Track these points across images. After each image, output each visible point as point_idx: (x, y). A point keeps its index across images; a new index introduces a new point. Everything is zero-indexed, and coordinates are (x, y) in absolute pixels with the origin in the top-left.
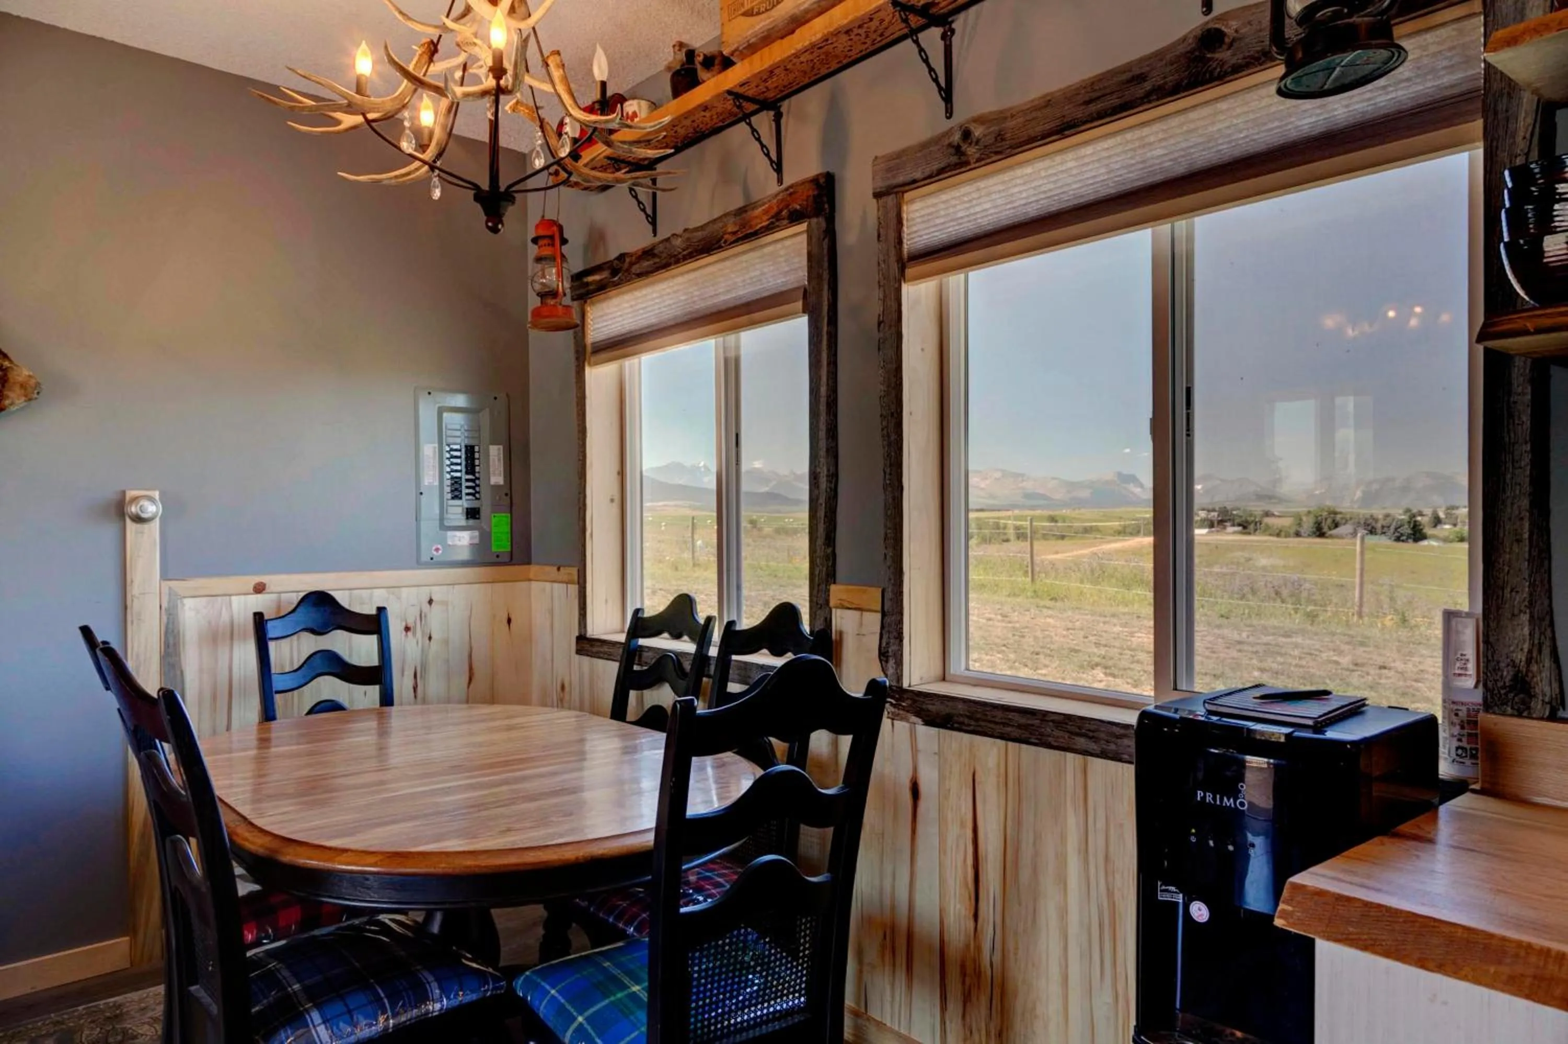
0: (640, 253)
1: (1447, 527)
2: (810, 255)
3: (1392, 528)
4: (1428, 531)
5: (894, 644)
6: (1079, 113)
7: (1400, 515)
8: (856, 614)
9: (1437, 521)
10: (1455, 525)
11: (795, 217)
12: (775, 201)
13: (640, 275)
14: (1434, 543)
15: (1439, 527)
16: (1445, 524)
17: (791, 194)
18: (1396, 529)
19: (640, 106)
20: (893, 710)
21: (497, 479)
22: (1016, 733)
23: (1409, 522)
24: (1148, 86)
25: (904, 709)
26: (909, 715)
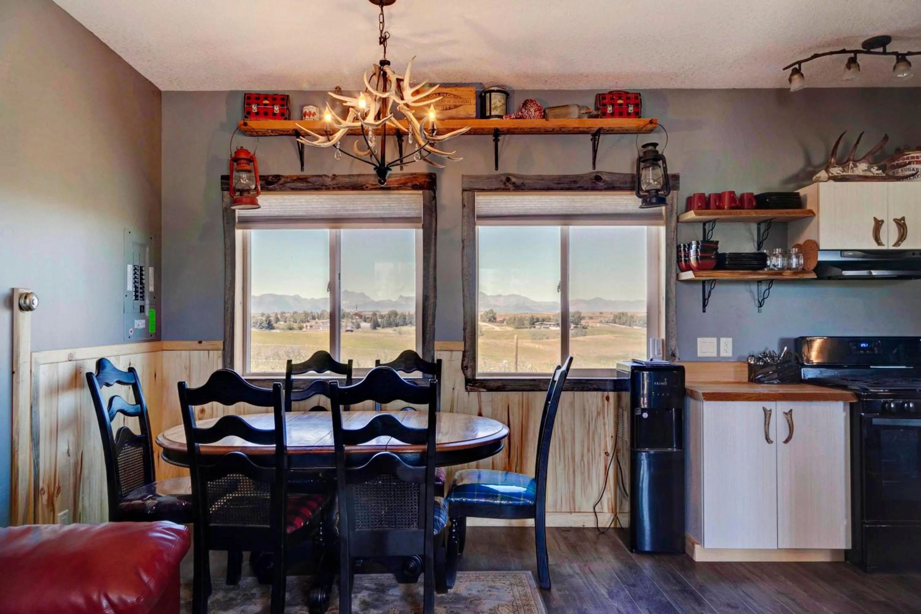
0: (295, 178)
1: (282, 323)
2: (424, 204)
3: (258, 324)
4: (275, 325)
5: (471, 362)
6: (555, 186)
7: (259, 316)
8: (449, 353)
9: (277, 320)
10: (285, 322)
11: (415, 187)
12: (404, 177)
13: (293, 189)
14: (278, 331)
15: (278, 323)
16: (281, 321)
17: (414, 177)
18: (260, 324)
19: (317, 110)
20: (471, 388)
21: (152, 289)
22: (528, 388)
23: (266, 321)
24: (578, 185)
25: (477, 387)
26: (479, 389)
